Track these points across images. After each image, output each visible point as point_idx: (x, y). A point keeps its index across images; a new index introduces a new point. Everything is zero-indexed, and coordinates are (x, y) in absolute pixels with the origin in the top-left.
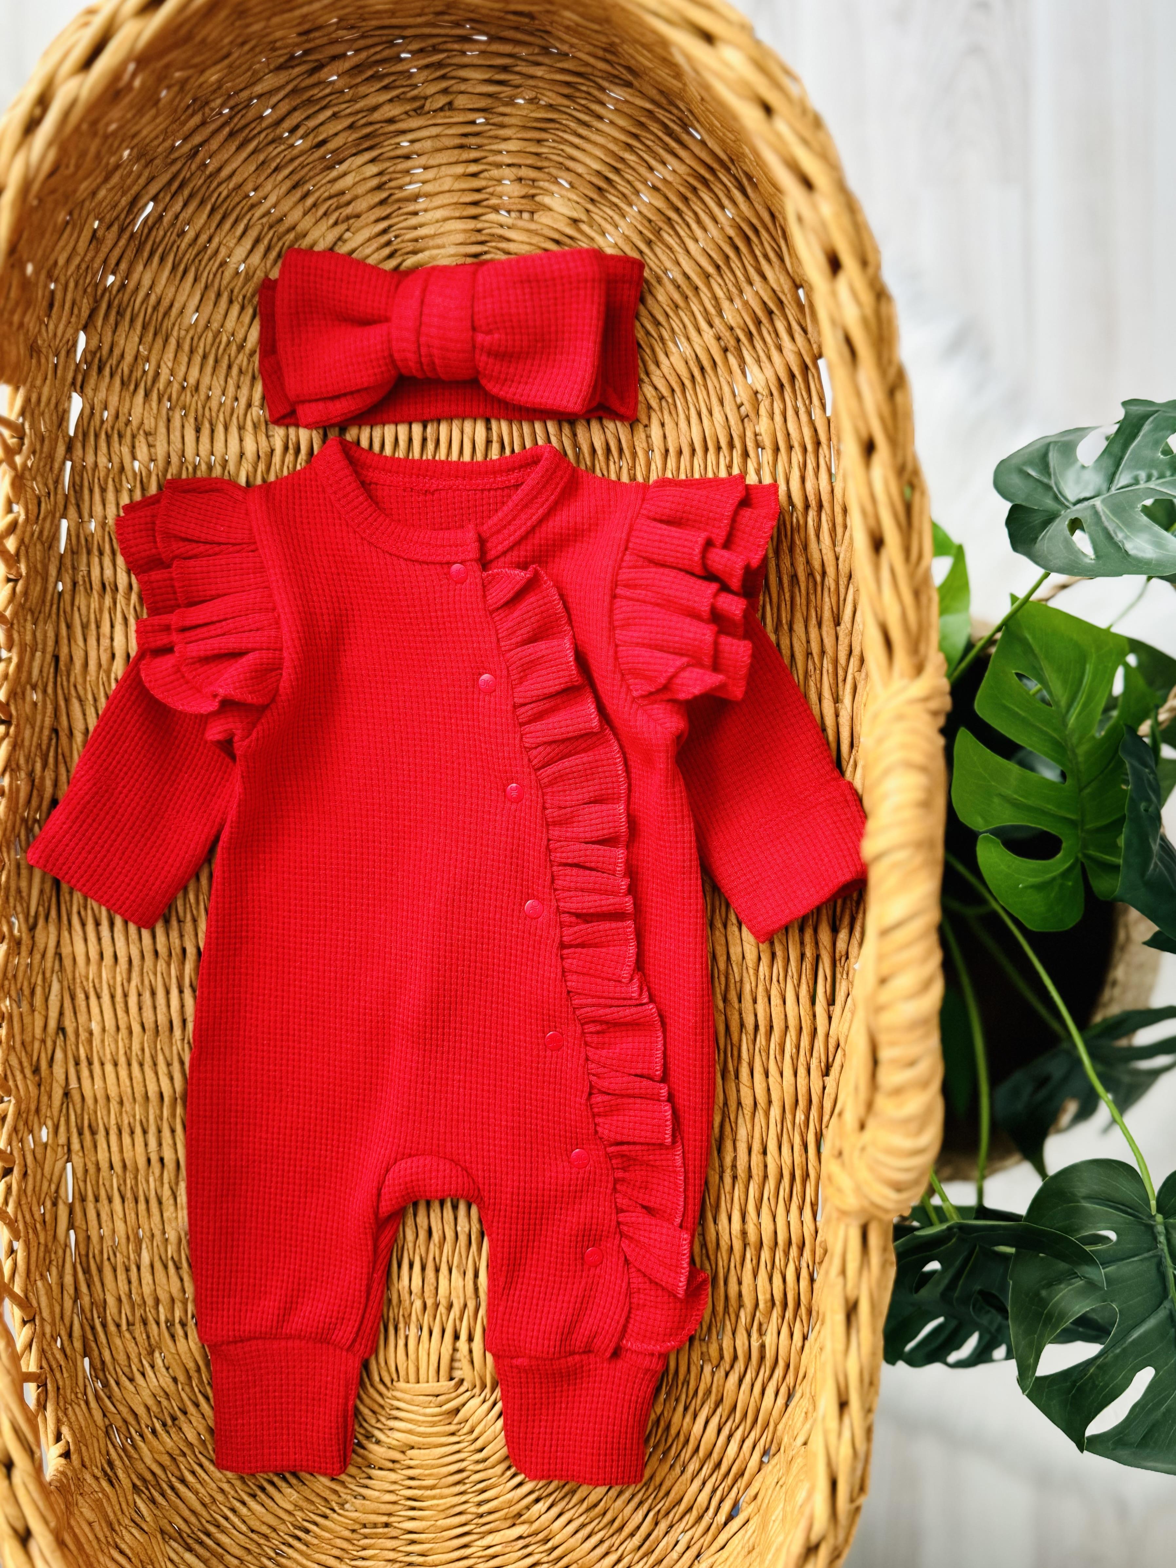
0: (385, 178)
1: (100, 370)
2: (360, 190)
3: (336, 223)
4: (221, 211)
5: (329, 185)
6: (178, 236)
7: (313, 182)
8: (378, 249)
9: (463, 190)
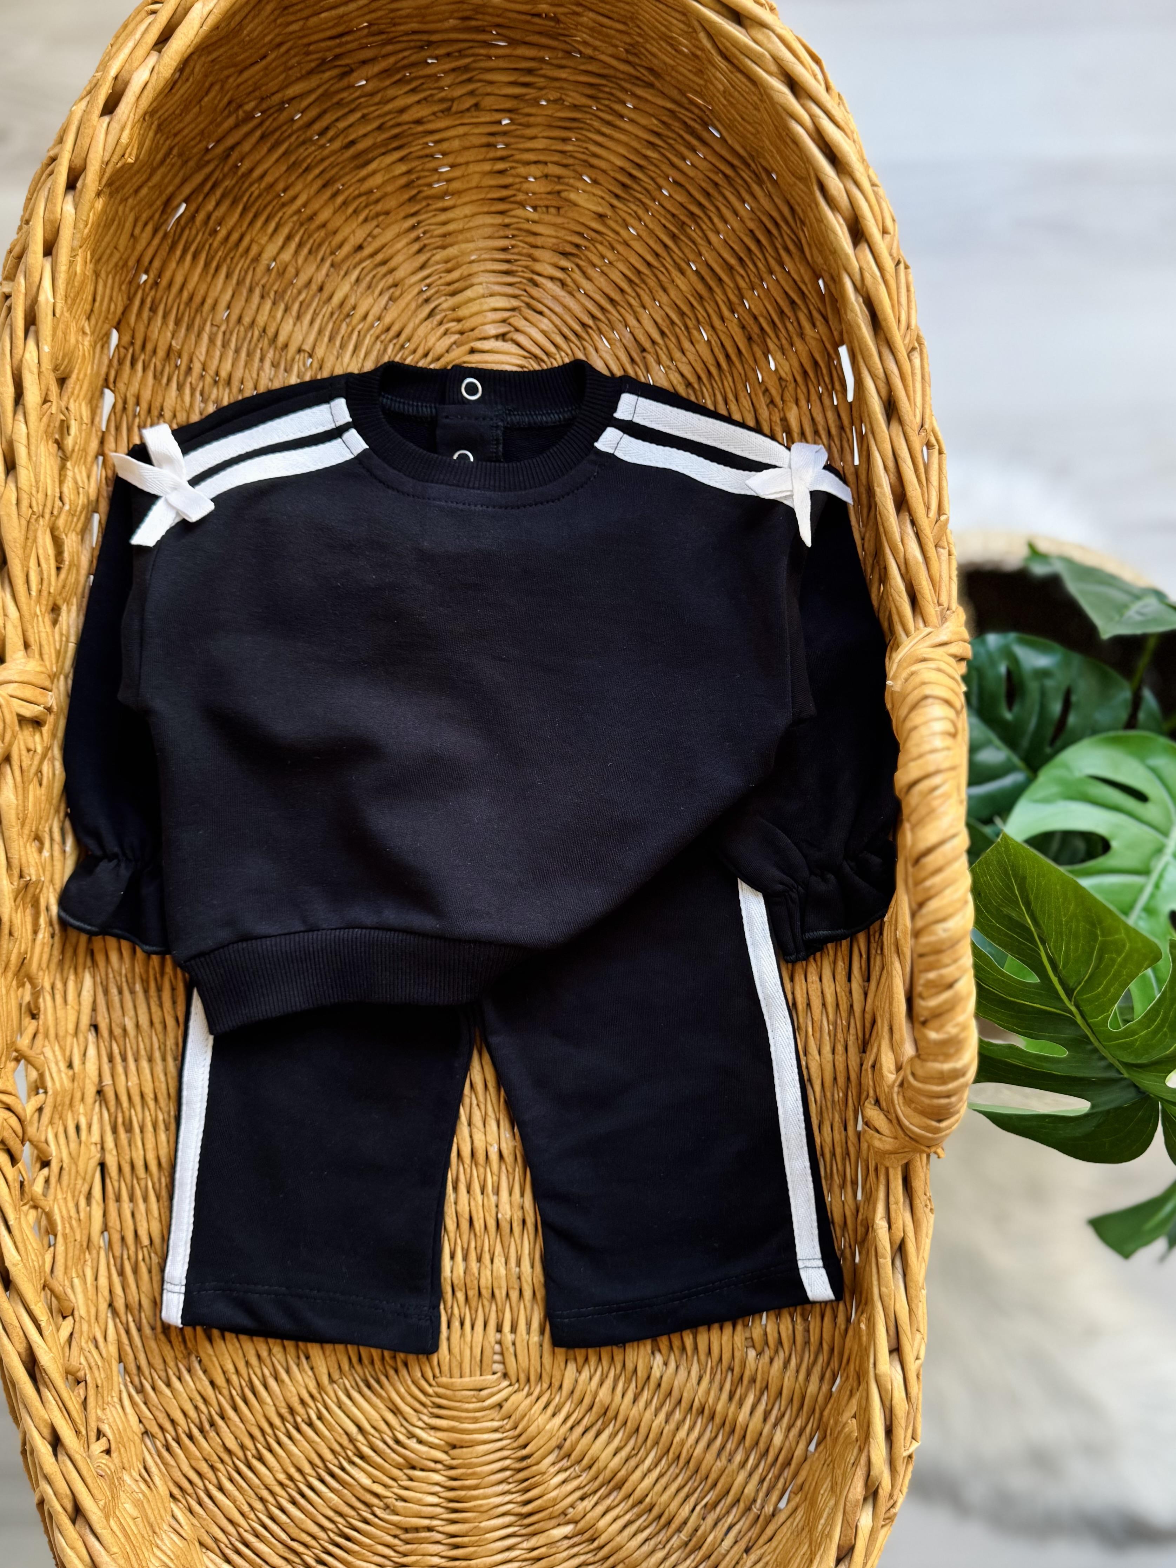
0: (413, 177)
1: (133, 364)
2: (389, 188)
3: (366, 220)
4: (254, 210)
5: (358, 184)
6: (210, 235)
7: (344, 180)
8: (409, 244)
9: (491, 187)
